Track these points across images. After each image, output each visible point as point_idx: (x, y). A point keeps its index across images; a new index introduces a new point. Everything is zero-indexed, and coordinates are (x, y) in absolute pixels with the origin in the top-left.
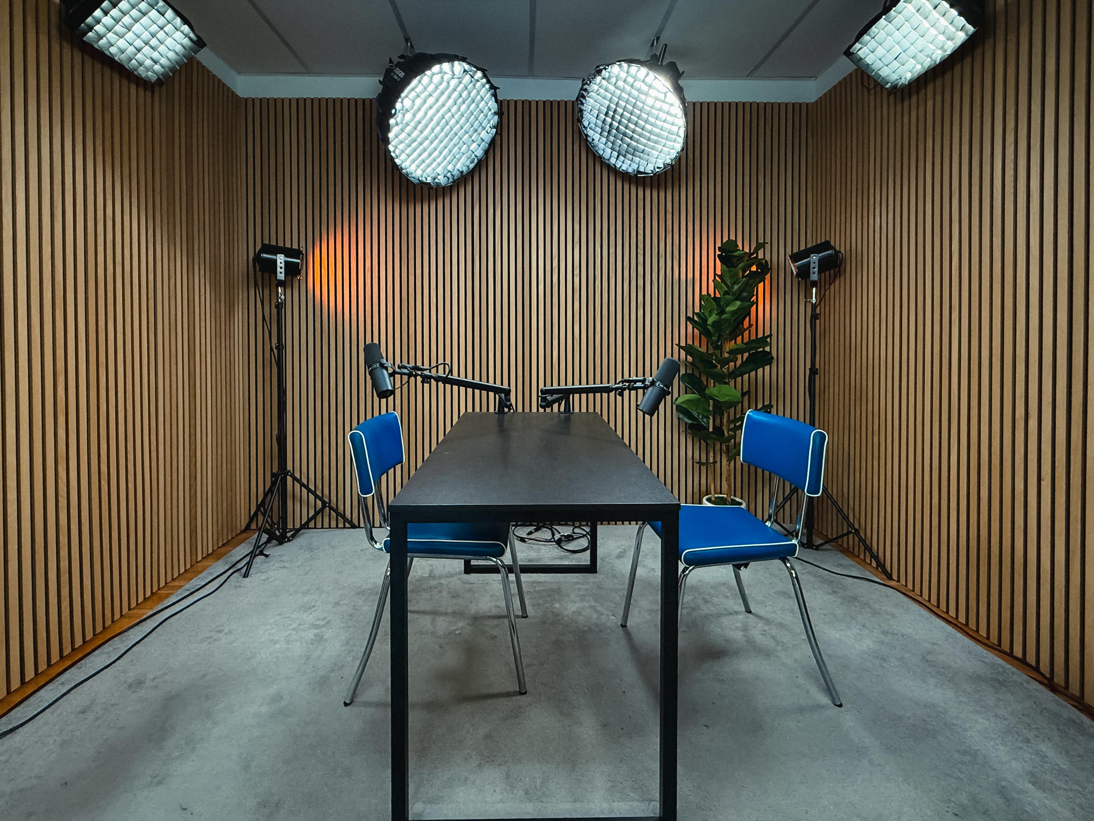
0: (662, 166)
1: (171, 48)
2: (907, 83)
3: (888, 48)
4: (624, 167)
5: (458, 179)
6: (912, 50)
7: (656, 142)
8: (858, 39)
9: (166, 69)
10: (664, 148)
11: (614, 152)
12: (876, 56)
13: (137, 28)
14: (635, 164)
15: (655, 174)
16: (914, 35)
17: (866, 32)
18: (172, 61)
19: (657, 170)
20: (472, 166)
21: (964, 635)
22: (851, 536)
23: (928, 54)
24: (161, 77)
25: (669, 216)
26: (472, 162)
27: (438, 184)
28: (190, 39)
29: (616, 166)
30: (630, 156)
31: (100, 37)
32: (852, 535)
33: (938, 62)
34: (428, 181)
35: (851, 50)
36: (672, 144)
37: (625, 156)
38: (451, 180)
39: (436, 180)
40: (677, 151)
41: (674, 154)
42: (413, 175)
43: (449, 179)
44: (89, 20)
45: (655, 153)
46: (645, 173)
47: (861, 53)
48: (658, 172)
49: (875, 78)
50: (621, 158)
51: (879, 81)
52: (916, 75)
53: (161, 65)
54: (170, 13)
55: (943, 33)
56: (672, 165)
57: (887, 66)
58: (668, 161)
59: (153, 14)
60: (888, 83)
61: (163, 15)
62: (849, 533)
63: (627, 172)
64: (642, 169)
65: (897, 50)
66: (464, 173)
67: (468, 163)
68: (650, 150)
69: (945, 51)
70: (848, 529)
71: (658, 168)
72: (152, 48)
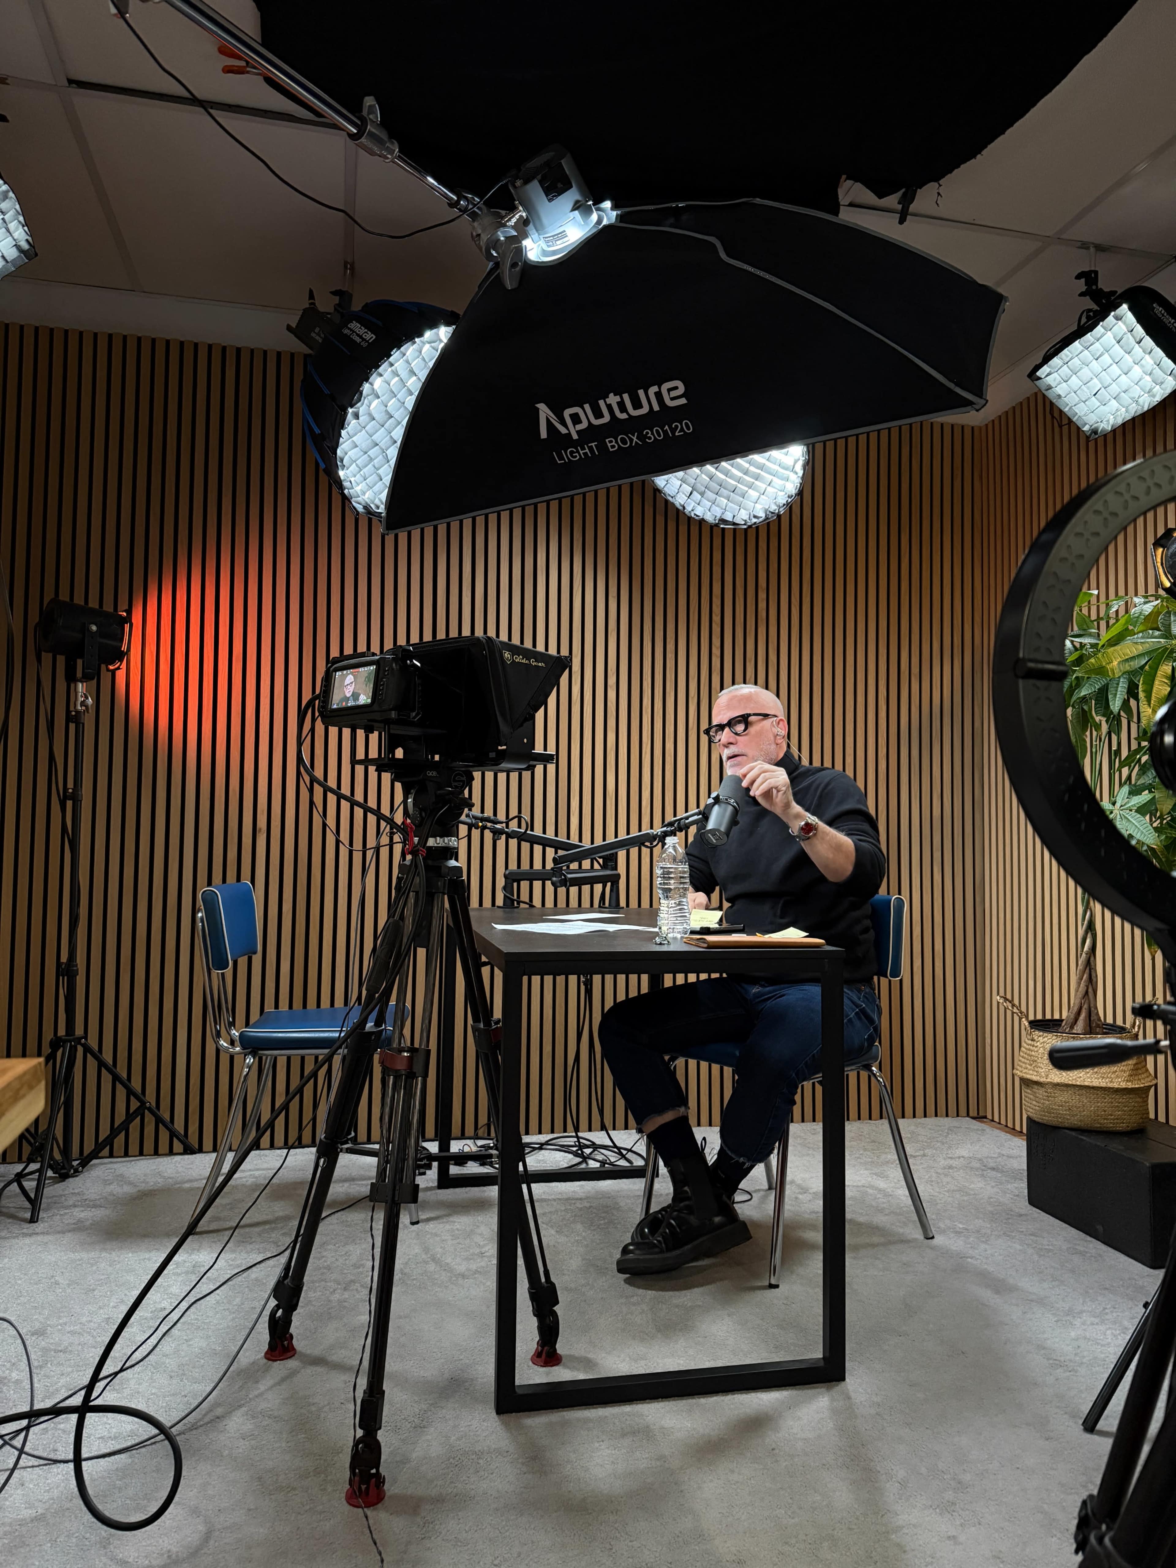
0: (762, 515)
2: (1110, 429)
3: (1085, 379)
4: (699, 512)
6: (1114, 388)
7: (757, 477)
8: (1046, 359)
10: (770, 489)
12: (1070, 387)
14: (717, 508)
15: (750, 526)
16: (1115, 370)
17: (1057, 355)
19: (754, 520)
23: (1132, 396)
25: (762, 595)
29: (684, 508)
30: (710, 494)
33: (1146, 409)
35: (1038, 374)
36: (781, 482)
37: (702, 494)
40: (789, 493)
41: (783, 499)
45: (753, 494)
46: (734, 524)
47: (1050, 380)
48: (755, 523)
49: (1069, 414)
51: (1074, 420)
52: (1120, 421)
55: (1150, 374)
56: (779, 516)
57: (1084, 402)
58: (774, 508)
60: (1086, 424)
63: (703, 519)
64: (728, 517)
65: (1096, 384)
68: (746, 489)
69: (1154, 396)
71: (755, 517)
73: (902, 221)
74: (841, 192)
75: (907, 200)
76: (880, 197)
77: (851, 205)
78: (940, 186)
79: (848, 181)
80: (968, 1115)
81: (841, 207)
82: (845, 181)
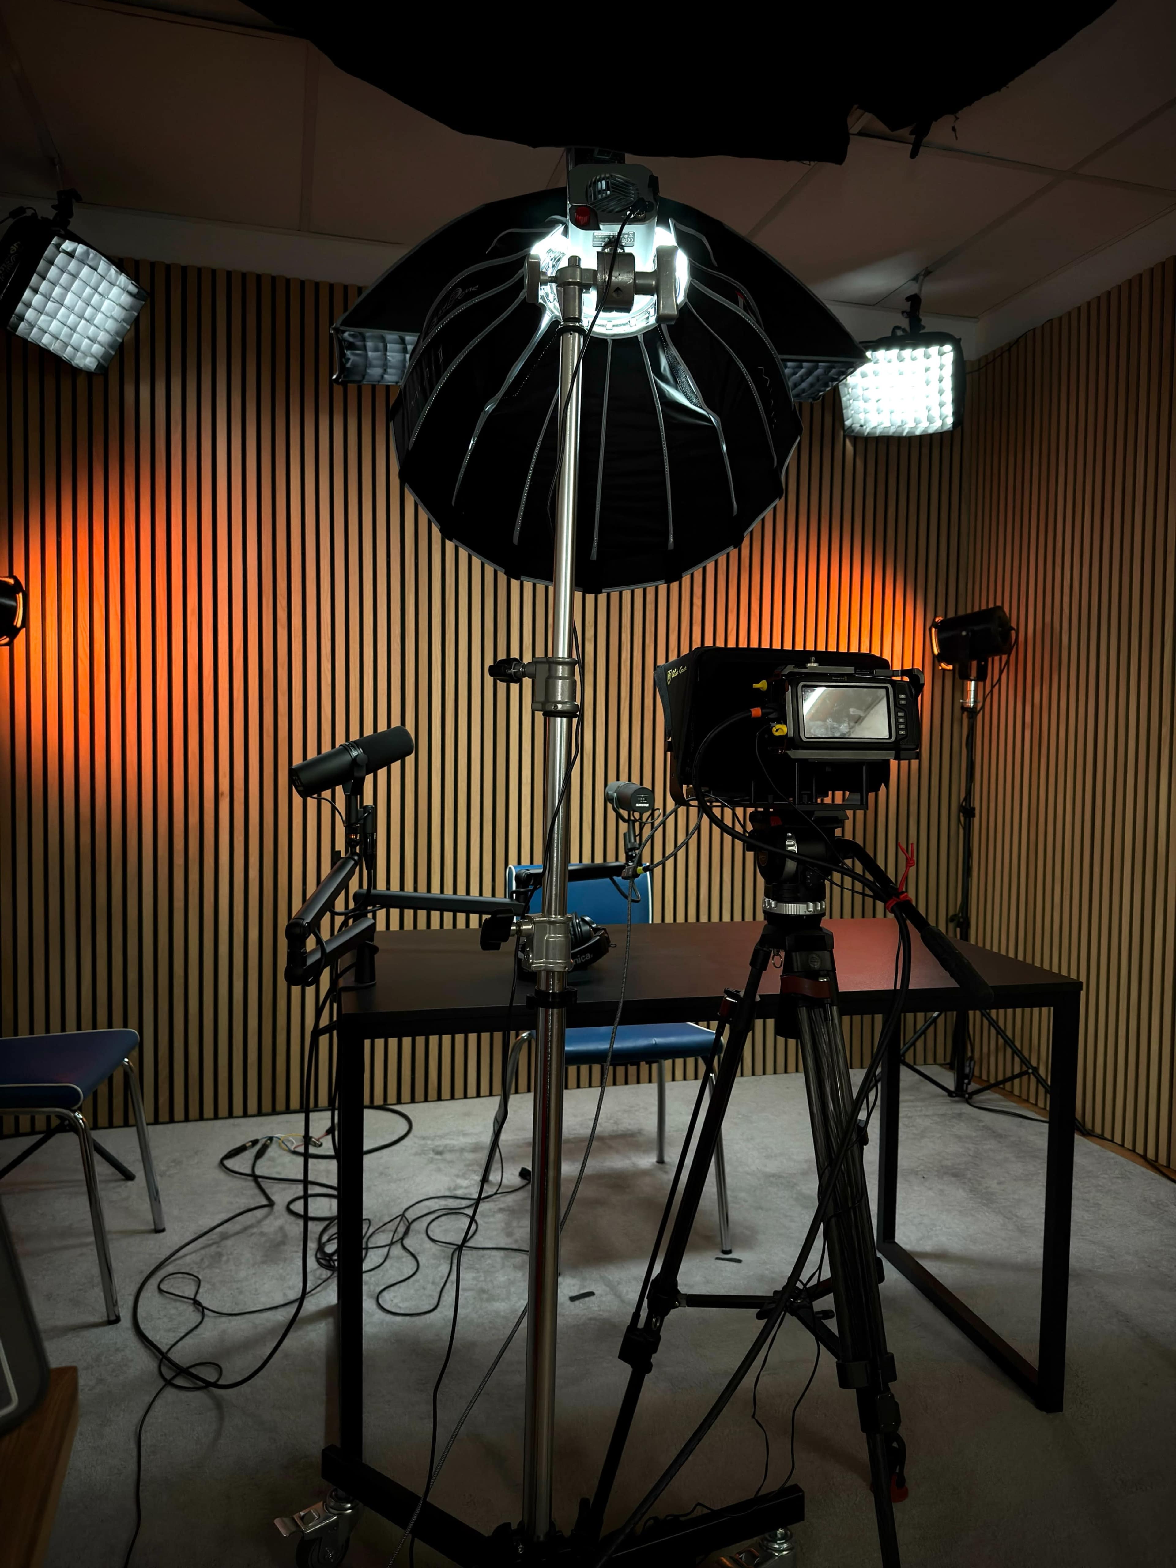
1: (108, 314)
9: (106, 347)
13: (69, 299)
18: (112, 333)
21: (1156, 1173)
24: (101, 361)
28: (129, 293)
31: (32, 326)
44: (20, 307)
53: (99, 343)
54: (103, 264)
59: (86, 270)
61: (95, 269)
72: (88, 321)
73: (914, 154)
74: (850, 120)
75: (921, 132)
76: (893, 130)
77: (860, 134)
78: (957, 118)
79: (858, 110)
80: (935, 1063)
81: (851, 136)
82: (856, 109)
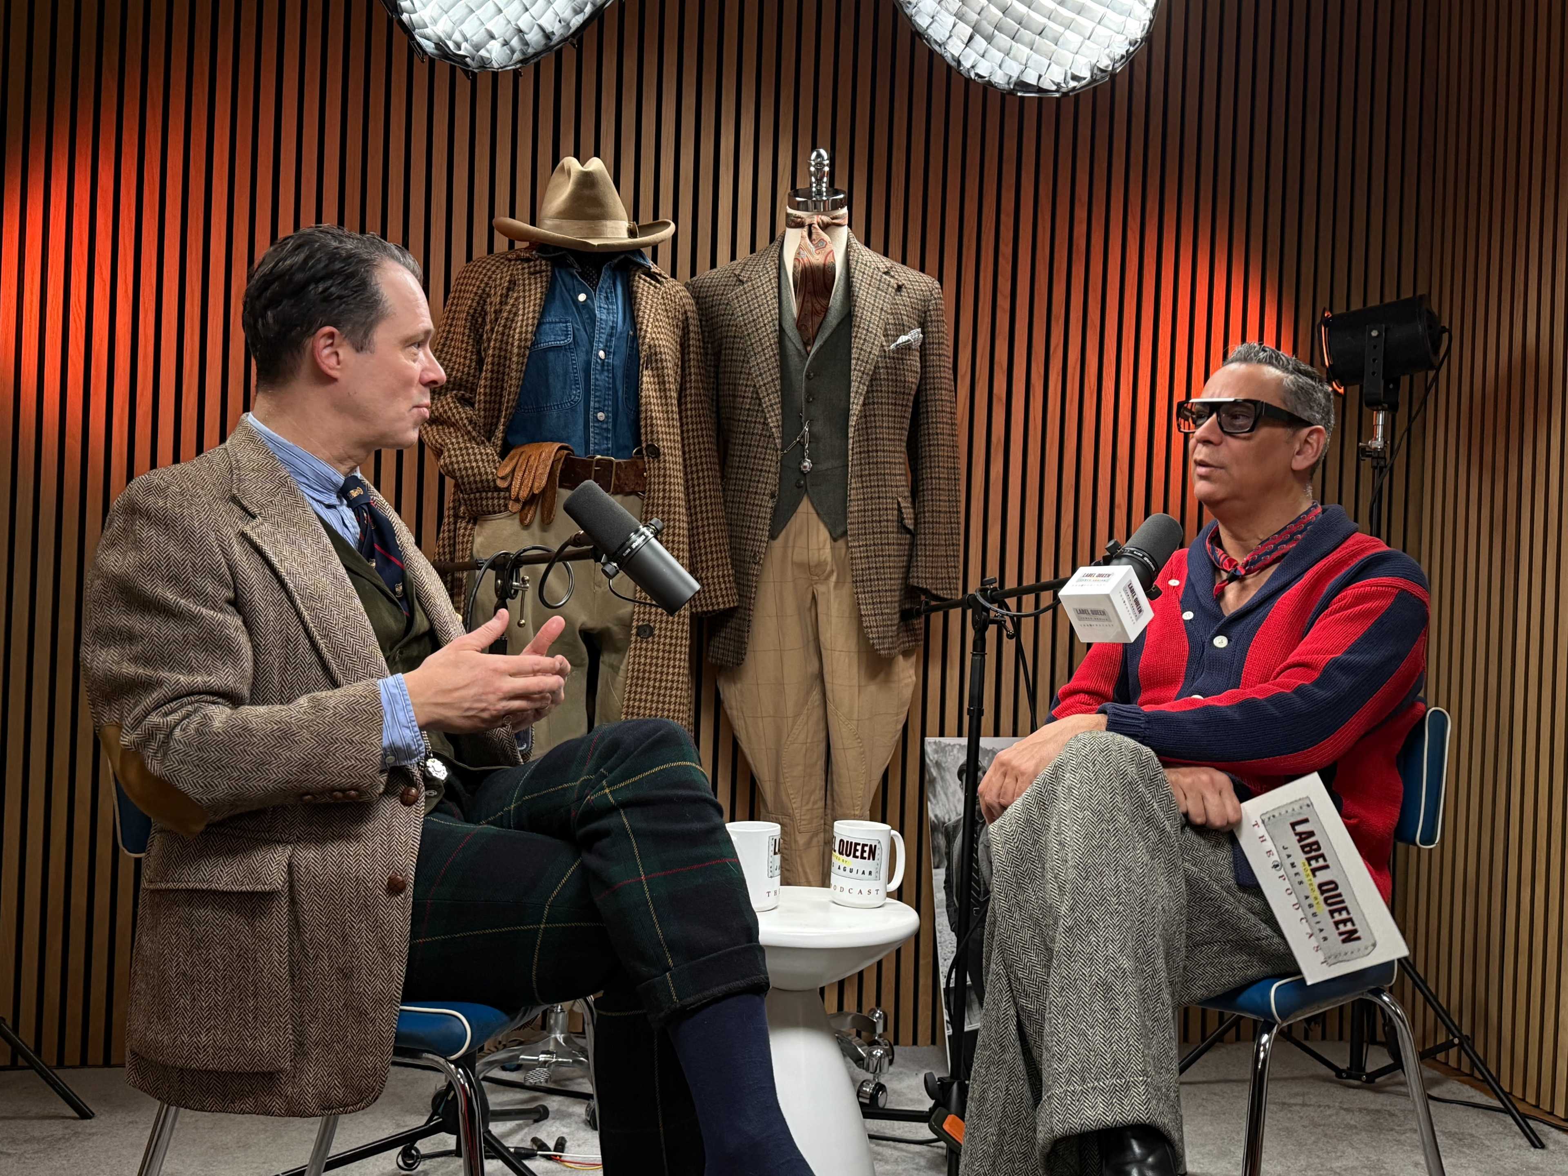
0: (1086, 74)
4: (984, 69)
5: (536, 55)
10: (1100, 30)
11: (961, 24)
14: (1013, 63)
15: (1065, 94)
19: (1073, 84)
20: (577, 21)
22: (1453, 1052)
26: (577, 11)
27: (484, 64)
29: (959, 63)
30: (1002, 39)
32: (1456, 1049)
34: (461, 53)
37: (989, 39)
38: (517, 56)
39: (483, 53)
40: (1132, 37)
41: (1120, 48)
42: (428, 31)
43: (513, 51)
45: (1072, 38)
46: (1040, 90)
48: (1074, 89)
50: (980, 42)
56: (1113, 76)
58: (1105, 63)
62: (1449, 1045)
63: (989, 83)
64: (1031, 78)
66: (555, 39)
67: (567, 14)
68: (1061, 29)
70: (1447, 1036)
71: (1075, 78)
